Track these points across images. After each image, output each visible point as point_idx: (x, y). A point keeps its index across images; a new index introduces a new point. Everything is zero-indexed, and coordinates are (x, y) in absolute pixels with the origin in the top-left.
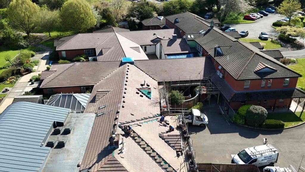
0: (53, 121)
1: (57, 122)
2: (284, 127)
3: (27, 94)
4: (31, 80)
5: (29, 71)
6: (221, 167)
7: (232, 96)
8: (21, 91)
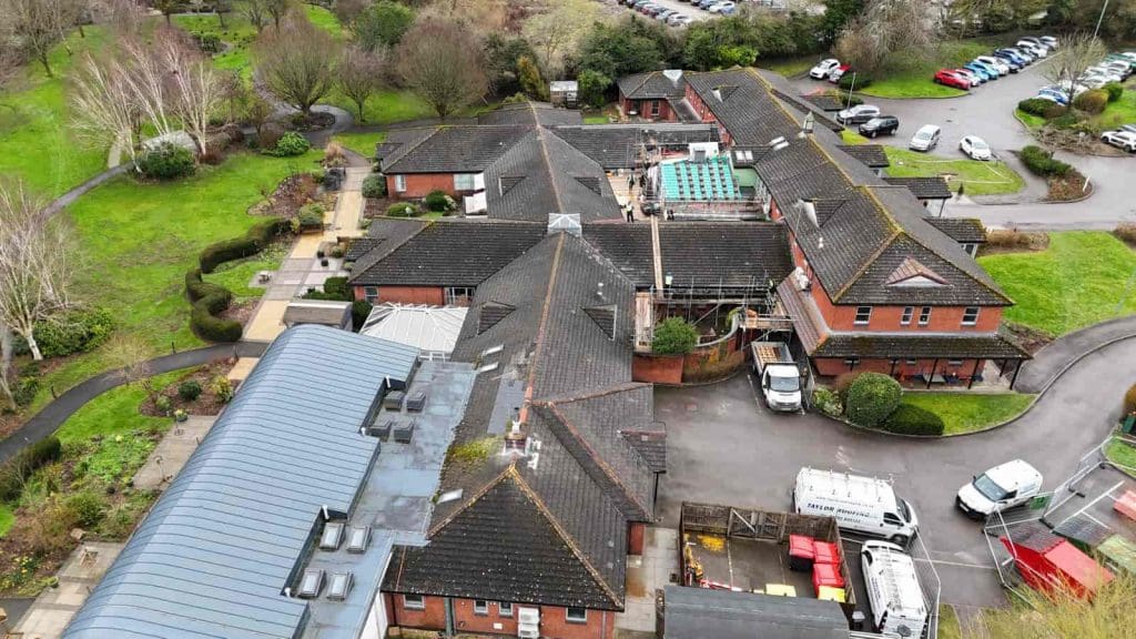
0: (383, 376)
1: (391, 380)
2: (944, 431)
3: (312, 294)
4: (320, 255)
5: (313, 227)
6: (753, 516)
7: (821, 341)
8: (298, 282)
